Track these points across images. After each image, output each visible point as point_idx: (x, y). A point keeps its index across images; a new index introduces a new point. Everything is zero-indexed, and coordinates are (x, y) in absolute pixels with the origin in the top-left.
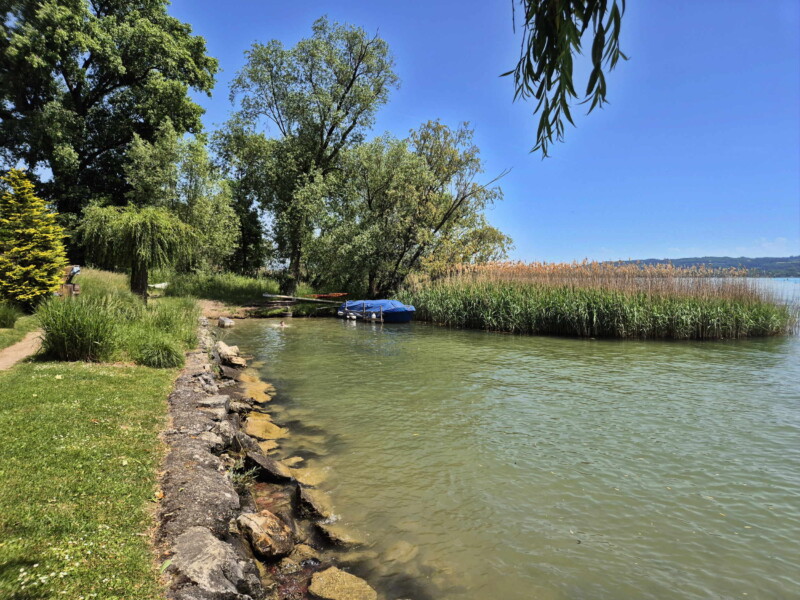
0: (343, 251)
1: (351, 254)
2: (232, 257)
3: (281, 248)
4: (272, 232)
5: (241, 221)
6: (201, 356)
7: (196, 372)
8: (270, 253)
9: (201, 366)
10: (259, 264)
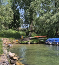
0: (47, 22)
1: (50, 22)
2: (11, 24)
3: (26, 21)
4: (23, 16)
5: (14, 13)
6: (4, 56)
7: (4, 61)
8: (23, 23)
9: (5, 59)
10: (19, 26)
